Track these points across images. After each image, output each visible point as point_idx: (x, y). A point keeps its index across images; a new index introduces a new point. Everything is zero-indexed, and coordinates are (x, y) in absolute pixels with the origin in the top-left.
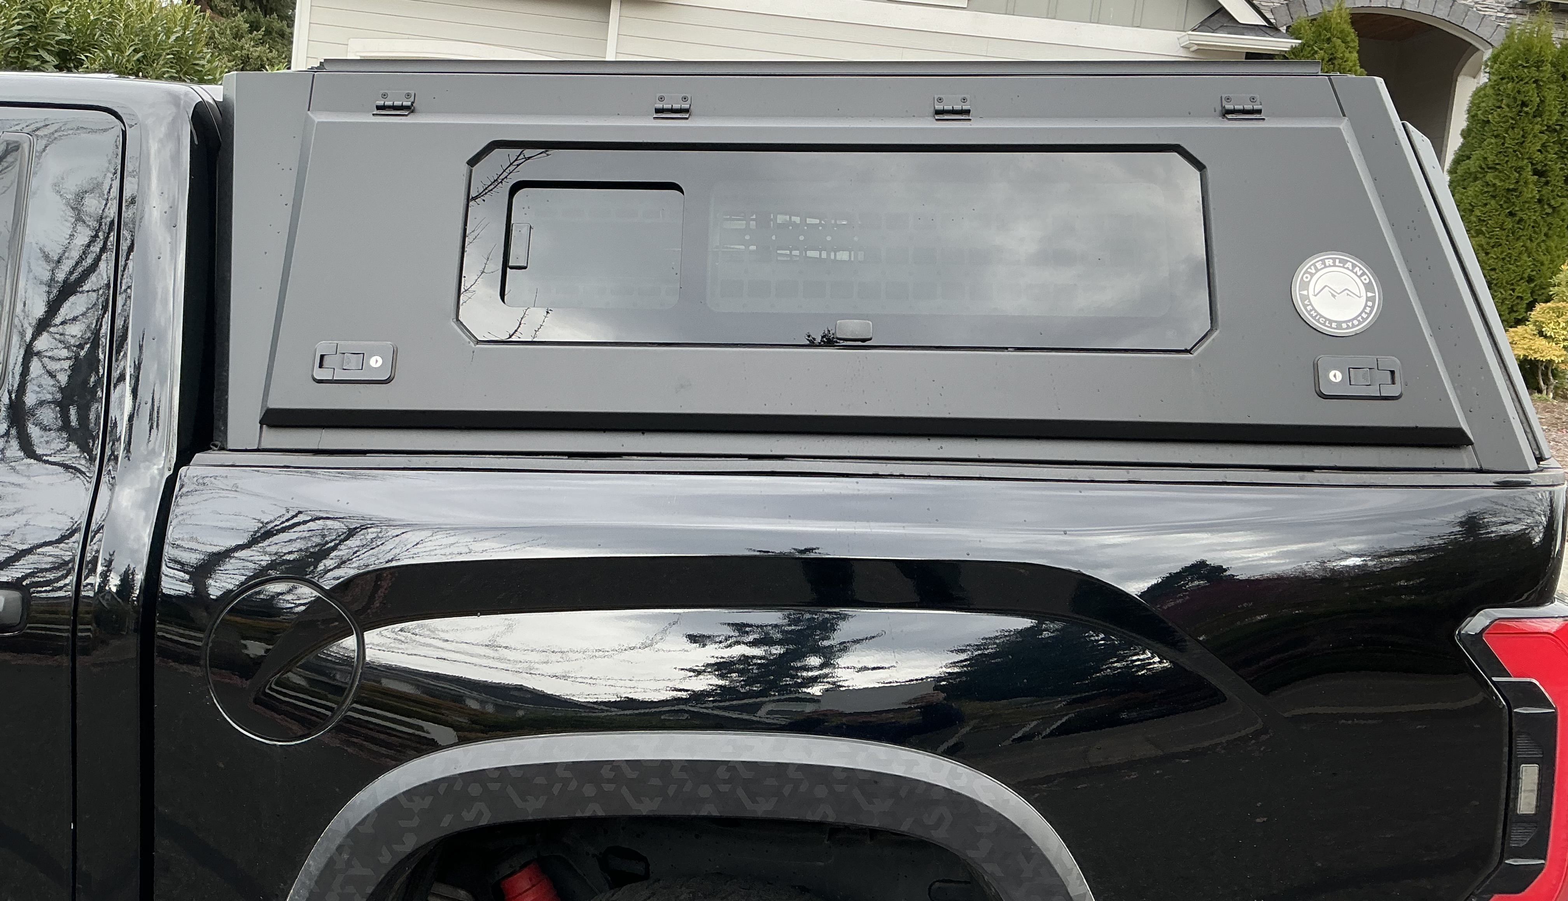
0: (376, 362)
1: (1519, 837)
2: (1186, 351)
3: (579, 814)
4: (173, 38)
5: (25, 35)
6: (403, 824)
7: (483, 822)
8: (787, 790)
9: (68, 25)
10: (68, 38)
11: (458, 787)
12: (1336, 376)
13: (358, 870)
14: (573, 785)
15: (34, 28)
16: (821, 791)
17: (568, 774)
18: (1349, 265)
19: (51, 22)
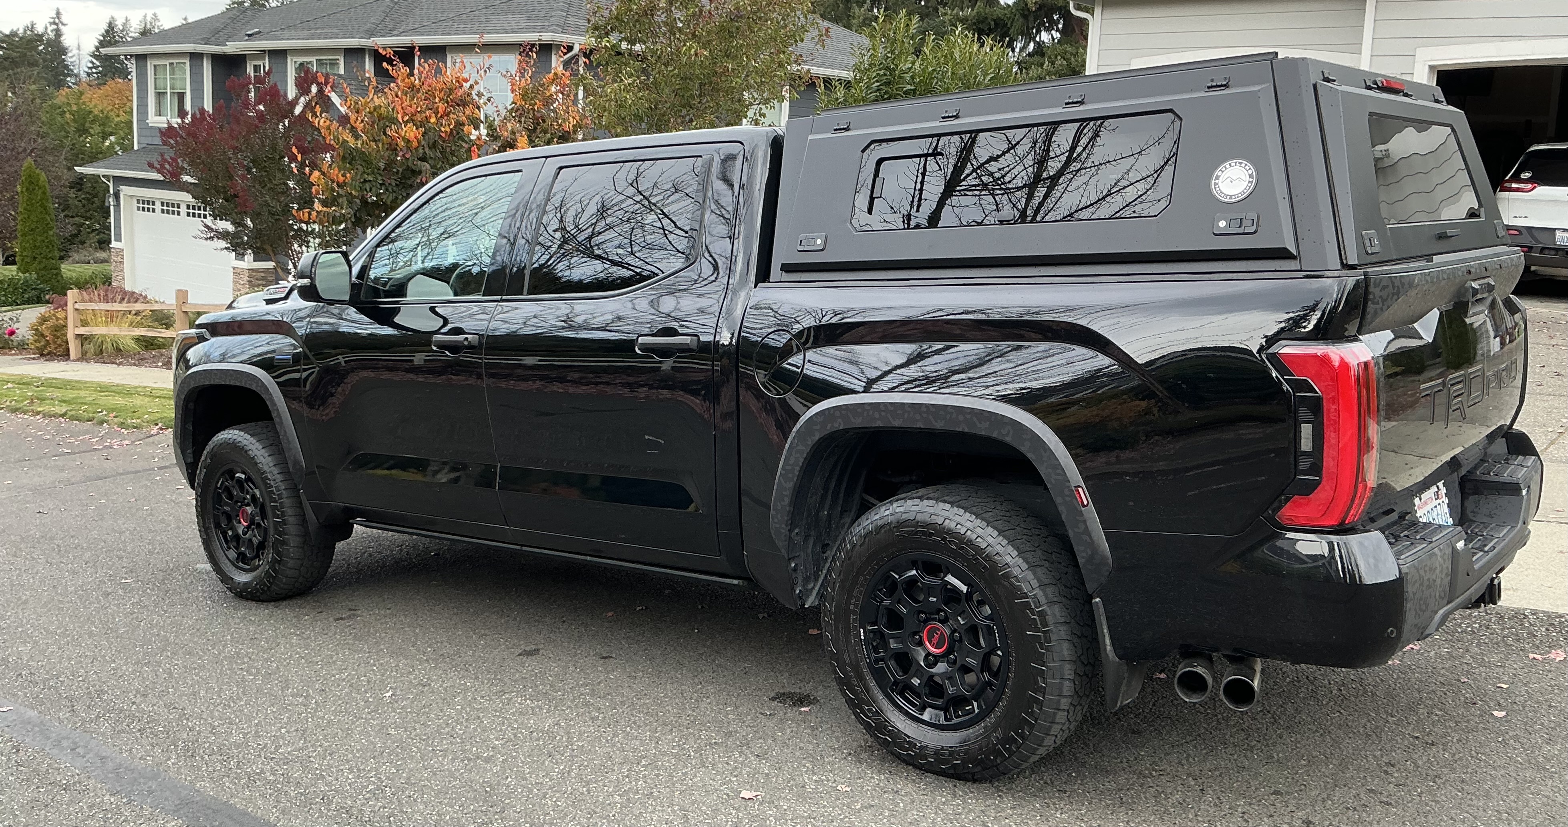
0: (819, 242)
1: (1304, 464)
2: (1155, 216)
3: (874, 425)
4: (989, 78)
5: (882, 89)
6: (815, 427)
7: (841, 428)
8: (948, 417)
9: (912, 77)
10: (913, 88)
11: (832, 412)
12: (1222, 224)
13: (801, 447)
14: (871, 413)
15: (888, 83)
16: (961, 418)
17: (869, 408)
18: (1243, 165)
19: (900, 77)
